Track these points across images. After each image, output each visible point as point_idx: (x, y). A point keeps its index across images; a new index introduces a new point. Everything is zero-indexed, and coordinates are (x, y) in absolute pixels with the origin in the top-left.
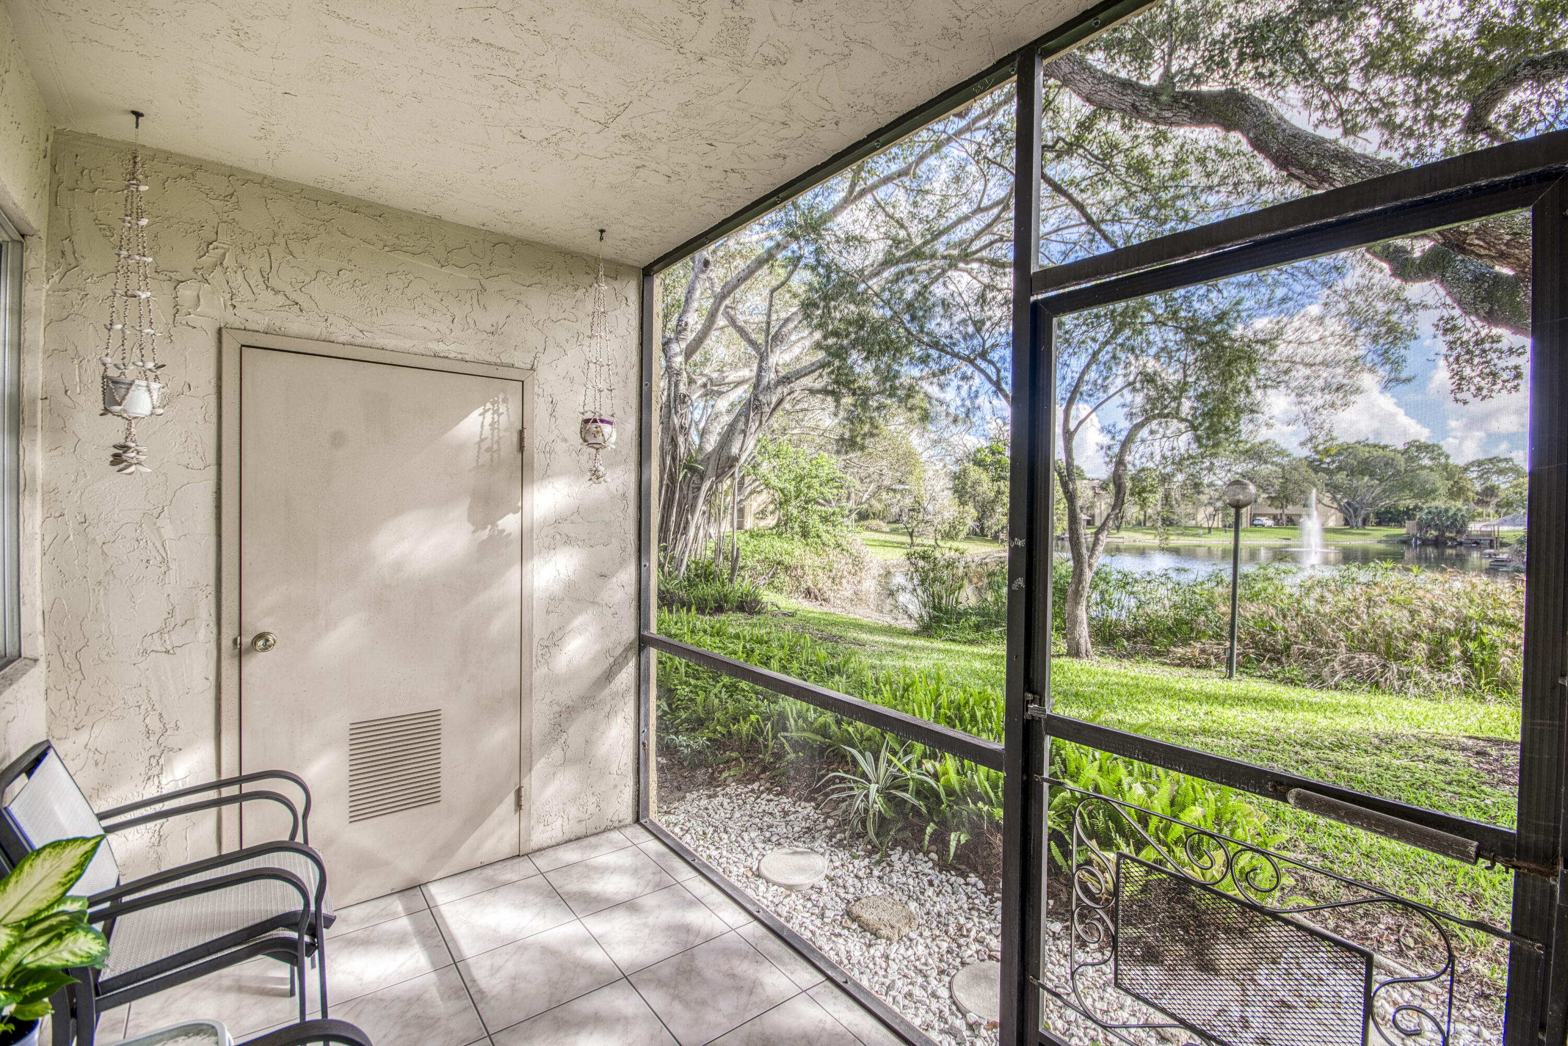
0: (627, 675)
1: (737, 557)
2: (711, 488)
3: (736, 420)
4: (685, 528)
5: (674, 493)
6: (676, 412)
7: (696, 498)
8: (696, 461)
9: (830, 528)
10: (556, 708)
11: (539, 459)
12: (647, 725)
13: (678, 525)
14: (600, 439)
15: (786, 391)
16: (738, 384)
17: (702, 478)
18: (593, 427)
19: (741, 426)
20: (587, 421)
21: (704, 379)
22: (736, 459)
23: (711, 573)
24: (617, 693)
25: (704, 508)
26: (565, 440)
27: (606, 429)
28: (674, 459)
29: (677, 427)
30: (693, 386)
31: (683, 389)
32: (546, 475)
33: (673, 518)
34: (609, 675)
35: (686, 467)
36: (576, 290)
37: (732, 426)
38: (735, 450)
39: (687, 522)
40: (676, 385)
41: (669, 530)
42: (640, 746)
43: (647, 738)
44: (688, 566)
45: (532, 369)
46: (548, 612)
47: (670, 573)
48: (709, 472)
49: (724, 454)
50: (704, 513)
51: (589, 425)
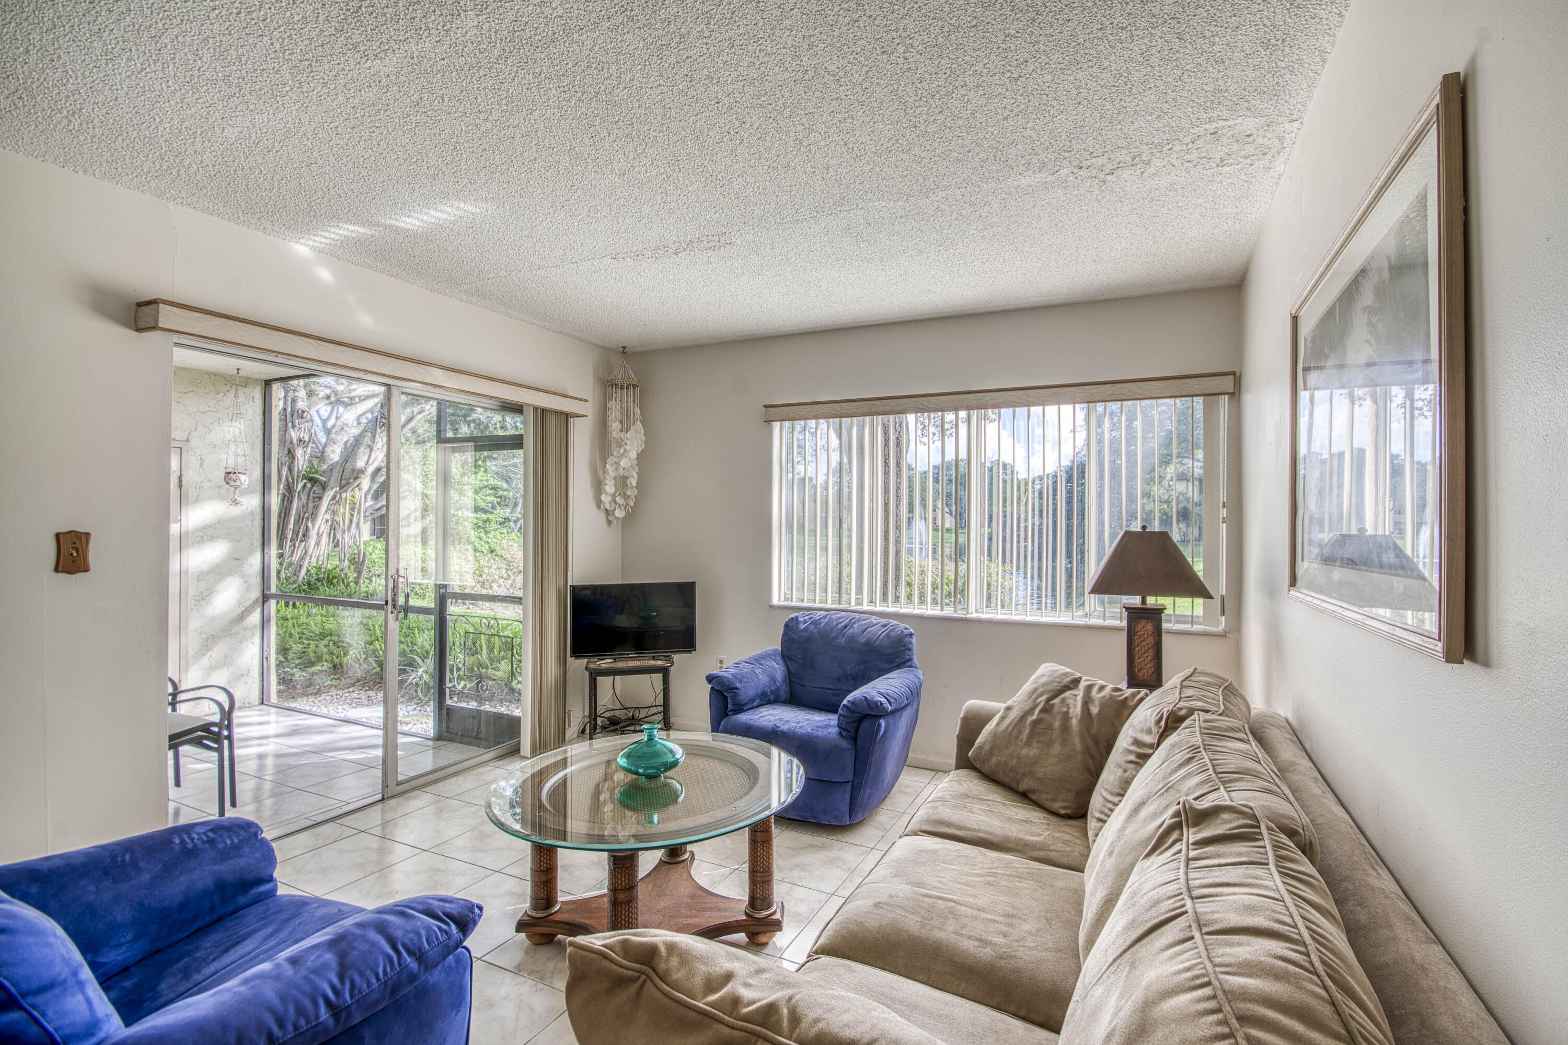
0: (255, 618)
1: (364, 561)
2: (334, 498)
3: (361, 435)
4: (304, 536)
5: (291, 502)
6: (294, 426)
7: (316, 507)
8: (316, 472)
9: (482, 535)
10: (204, 636)
11: (192, 493)
12: (269, 647)
13: (296, 533)
14: (238, 483)
15: (416, 410)
16: (367, 398)
17: (324, 487)
18: (233, 476)
19: (367, 440)
20: (229, 473)
21: (328, 391)
22: (362, 471)
23: (334, 578)
24: (247, 628)
25: (328, 517)
26: (210, 481)
27: (243, 477)
28: (290, 470)
29: (295, 441)
30: (315, 398)
31: (301, 405)
32: (197, 500)
33: (291, 526)
34: (242, 617)
35: (304, 477)
36: (218, 394)
37: (357, 441)
38: (360, 464)
39: (307, 529)
40: (294, 401)
41: (286, 538)
42: (264, 659)
43: (269, 654)
44: (308, 571)
45: (187, 441)
46: (198, 580)
47: (287, 579)
48: (331, 484)
49: (349, 467)
50: (327, 521)
51: (231, 475)
